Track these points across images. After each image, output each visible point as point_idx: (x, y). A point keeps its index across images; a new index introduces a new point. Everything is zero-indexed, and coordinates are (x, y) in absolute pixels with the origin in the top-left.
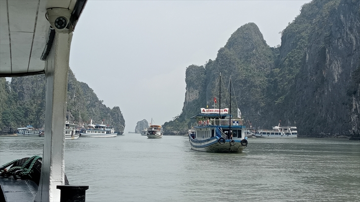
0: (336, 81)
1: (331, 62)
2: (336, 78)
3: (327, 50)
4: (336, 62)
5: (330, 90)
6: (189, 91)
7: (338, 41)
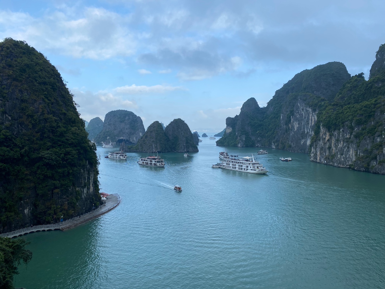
0: (296, 130)
1: (293, 122)
2: (296, 129)
3: (291, 117)
4: (296, 122)
5: (293, 133)
6: (227, 127)
7: (297, 114)
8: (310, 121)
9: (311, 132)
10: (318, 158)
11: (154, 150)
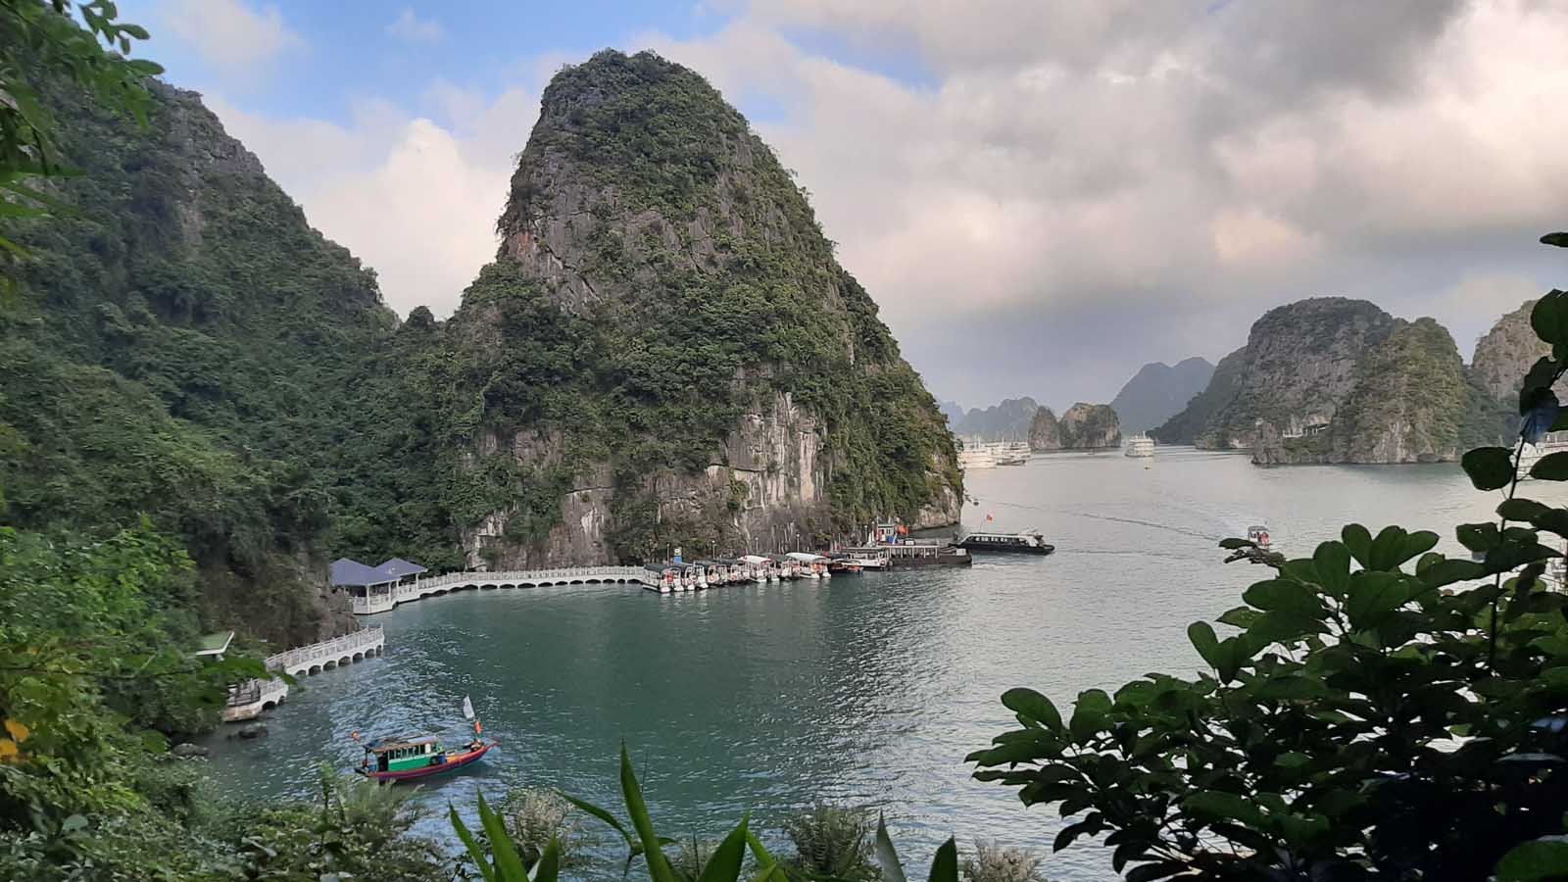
11: (1401, 454)
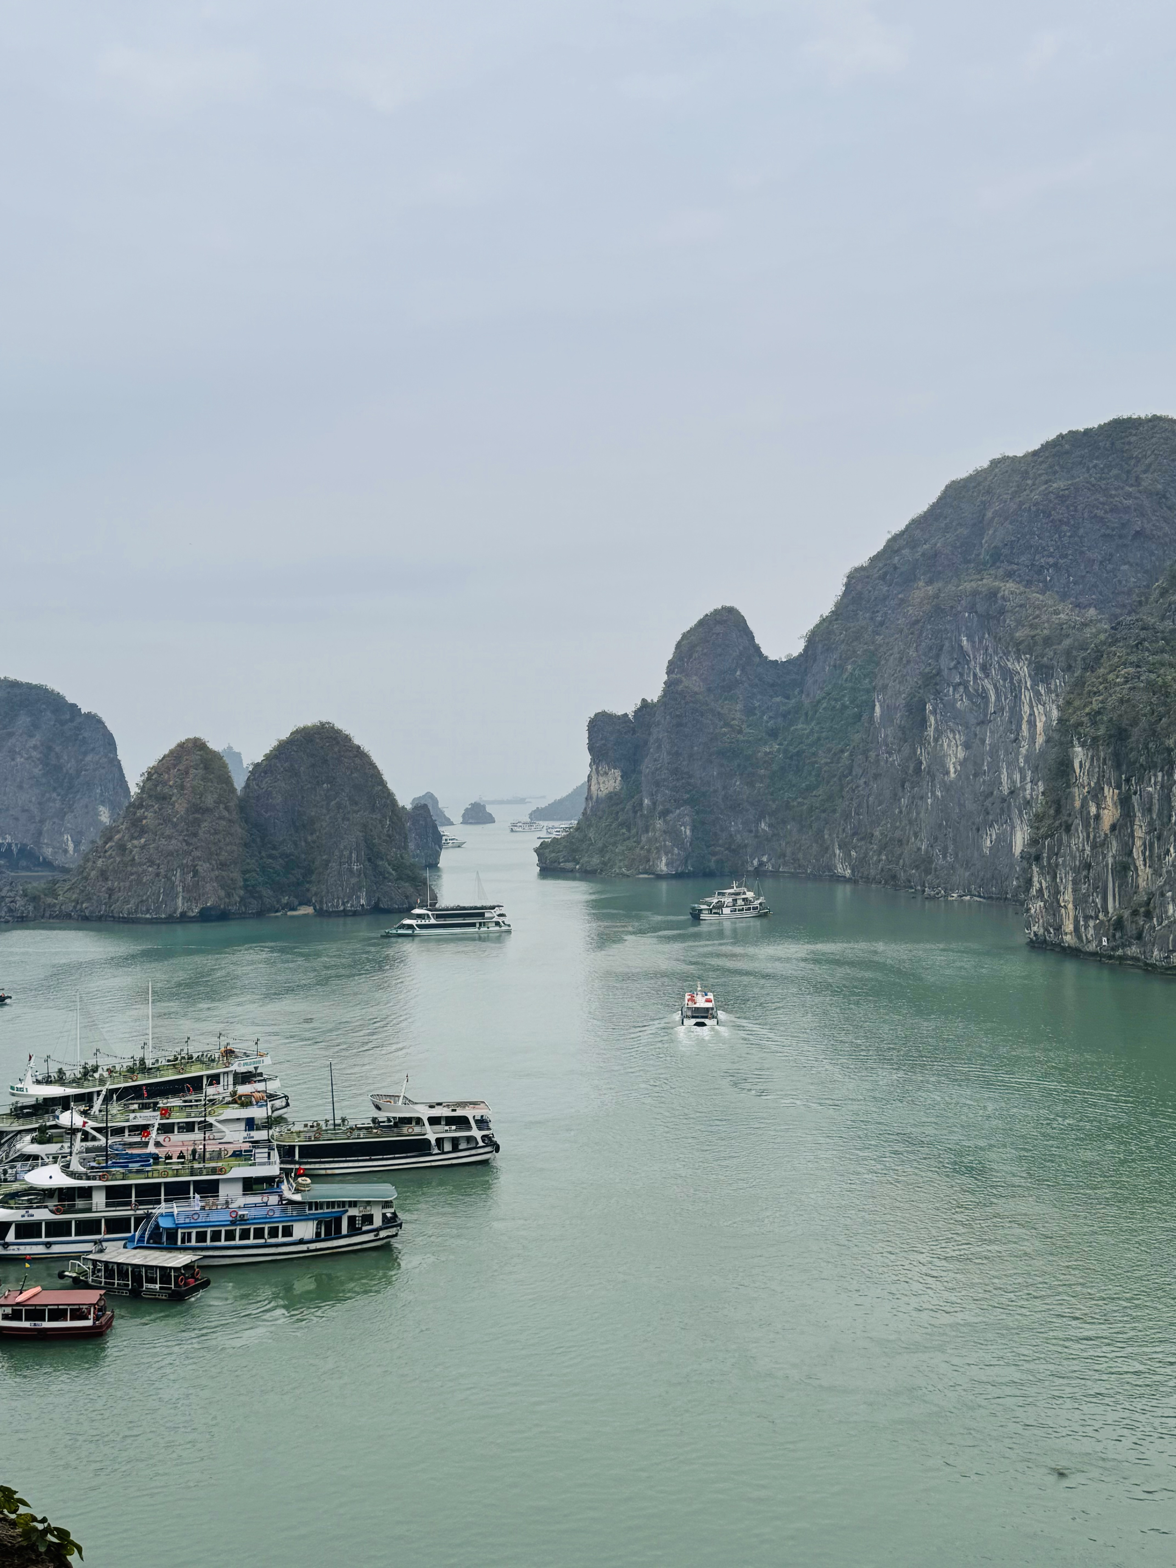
0: (952, 775)
1: (939, 733)
2: (952, 770)
3: (929, 707)
4: (951, 736)
5: (939, 794)
6: (598, 772)
7: (954, 690)
8: (1025, 726)
9: (1029, 786)
10: (1069, 926)
11: (180, 905)
